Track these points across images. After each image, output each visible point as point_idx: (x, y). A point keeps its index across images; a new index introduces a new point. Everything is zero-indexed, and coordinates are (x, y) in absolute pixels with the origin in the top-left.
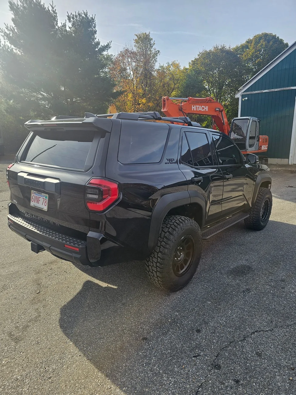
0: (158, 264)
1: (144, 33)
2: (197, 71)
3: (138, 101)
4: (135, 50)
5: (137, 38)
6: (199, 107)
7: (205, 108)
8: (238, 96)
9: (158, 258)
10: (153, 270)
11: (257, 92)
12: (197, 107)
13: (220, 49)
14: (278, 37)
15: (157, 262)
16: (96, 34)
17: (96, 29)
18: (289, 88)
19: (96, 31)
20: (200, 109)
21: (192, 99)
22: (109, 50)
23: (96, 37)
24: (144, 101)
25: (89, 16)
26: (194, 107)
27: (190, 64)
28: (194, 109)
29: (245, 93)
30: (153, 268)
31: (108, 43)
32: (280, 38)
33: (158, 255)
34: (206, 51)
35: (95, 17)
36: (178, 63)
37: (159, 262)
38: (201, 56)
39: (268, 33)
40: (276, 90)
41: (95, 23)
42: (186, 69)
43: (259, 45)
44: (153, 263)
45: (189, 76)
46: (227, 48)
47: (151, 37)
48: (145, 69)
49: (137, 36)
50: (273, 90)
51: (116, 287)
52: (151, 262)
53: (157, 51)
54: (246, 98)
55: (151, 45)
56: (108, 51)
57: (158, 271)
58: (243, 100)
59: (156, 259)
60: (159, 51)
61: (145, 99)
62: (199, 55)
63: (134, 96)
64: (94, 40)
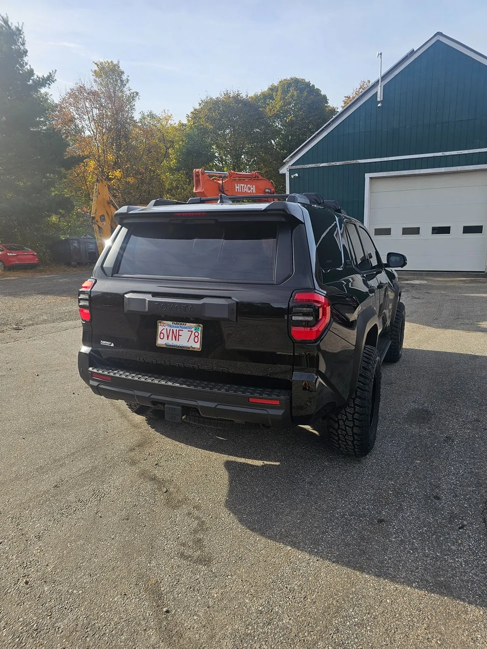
0: (356, 416)
1: (109, 61)
2: (201, 129)
3: (108, 173)
4: (95, 88)
5: (97, 68)
6: (244, 187)
7: (252, 189)
8: (284, 170)
9: (356, 407)
10: (346, 426)
11: (311, 166)
12: (241, 186)
13: (233, 97)
14: (313, 86)
15: (355, 412)
16: (26, 55)
17: (26, 48)
18: (355, 161)
19: (27, 51)
20: (246, 190)
21: (234, 173)
22: (51, 85)
23: (26, 61)
24: (118, 173)
25: (12, 24)
26: (237, 186)
27: (188, 116)
28: (237, 189)
29: (294, 167)
30: (347, 423)
31: (50, 73)
32: (316, 87)
33: (354, 402)
34: (211, 99)
35: (22, 27)
36: (170, 115)
37: (358, 413)
38: (205, 105)
39: (298, 78)
40: (338, 163)
41: (22, 36)
42: (183, 125)
43: (289, 95)
44: (346, 415)
45: (189, 136)
46: (244, 95)
47: (122, 68)
48: (116, 121)
49: (98, 65)
50: (334, 163)
51: (278, 463)
52: (343, 414)
53: (135, 94)
54: (297, 175)
55: (122, 81)
56: (50, 87)
57: (357, 426)
58: (292, 177)
59: (353, 409)
60: (137, 93)
61: (120, 171)
62: (200, 104)
63: (100, 165)
64: (24, 67)
